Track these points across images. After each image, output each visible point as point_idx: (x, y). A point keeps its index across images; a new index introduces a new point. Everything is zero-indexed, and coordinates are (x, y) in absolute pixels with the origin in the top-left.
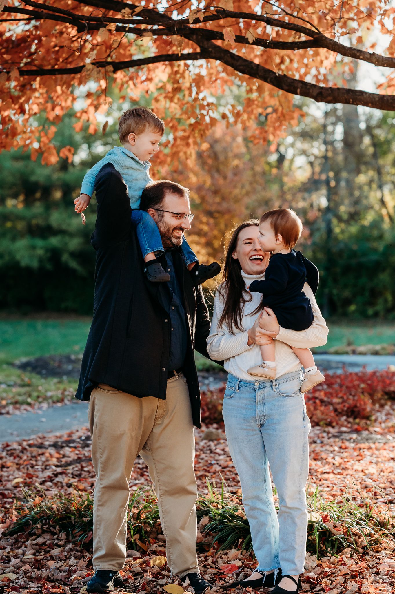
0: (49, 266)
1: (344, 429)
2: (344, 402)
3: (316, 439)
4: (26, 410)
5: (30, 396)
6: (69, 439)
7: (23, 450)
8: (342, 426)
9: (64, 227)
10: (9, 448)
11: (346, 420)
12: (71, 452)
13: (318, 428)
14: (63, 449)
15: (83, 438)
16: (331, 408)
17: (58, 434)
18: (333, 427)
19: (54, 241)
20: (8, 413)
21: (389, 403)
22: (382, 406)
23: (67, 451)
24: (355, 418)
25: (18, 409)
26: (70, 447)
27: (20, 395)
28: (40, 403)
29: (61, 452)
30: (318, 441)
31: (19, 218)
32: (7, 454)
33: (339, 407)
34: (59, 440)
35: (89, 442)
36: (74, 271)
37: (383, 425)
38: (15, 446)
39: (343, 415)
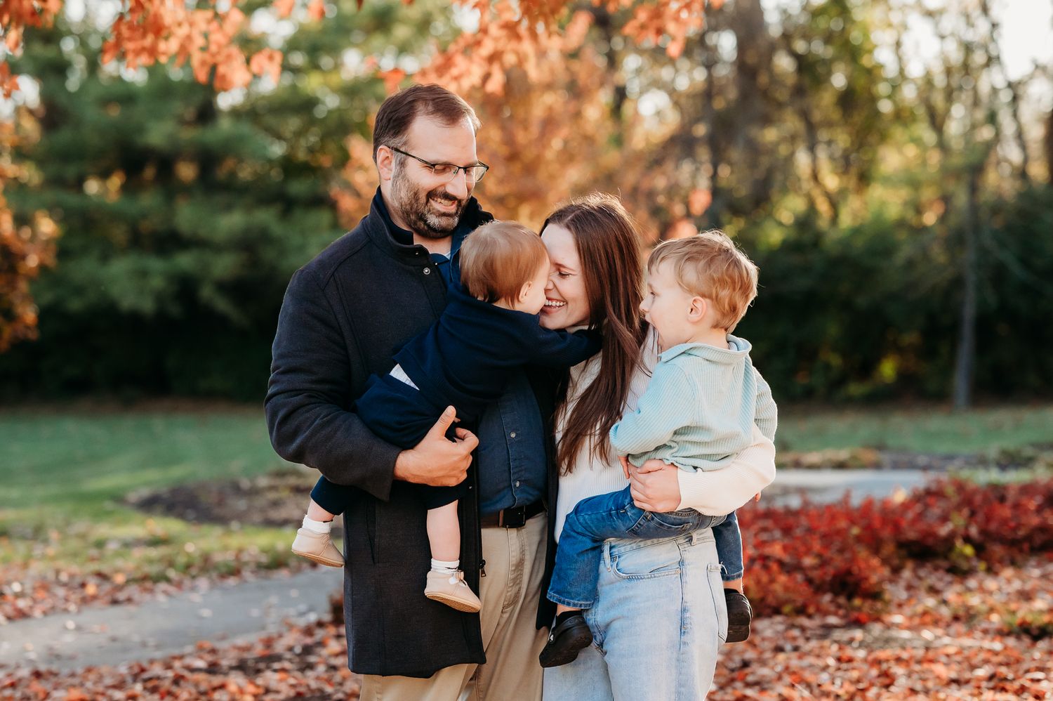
0: (175, 310)
1: (832, 620)
2: (824, 563)
3: (781, 642)
4: (166, 593)
5: (171, 564)
6: (267, 652)
7: (177, 680)
8: (826, 613)
9: (203, 232)
10: (145, 676)
11: (832, 602)
12: (281, 680)
13: (779, 619)
14: (261, 674)
15: (298, 650)
16: (799, 577)
17: (241, 641)
18: (810, 616)
19: (185, 261)
20: (129, 600)
21: (910, 565)
22: (896, 571)
23: (270, 678)
24: (850, 597)
25: (151, 591)
26: (275, 671)
27: (151, 561)
28: (194, 577)
29: (260, 681)
30: (788, 647)
31: (115, 216)
32: (145, 688)
33: (815, 574)
34: (246, 655)
35: (312, 659)
36: (223, 320)
37: (908, 610)
38: (157, 670)
39: (824, 592)
